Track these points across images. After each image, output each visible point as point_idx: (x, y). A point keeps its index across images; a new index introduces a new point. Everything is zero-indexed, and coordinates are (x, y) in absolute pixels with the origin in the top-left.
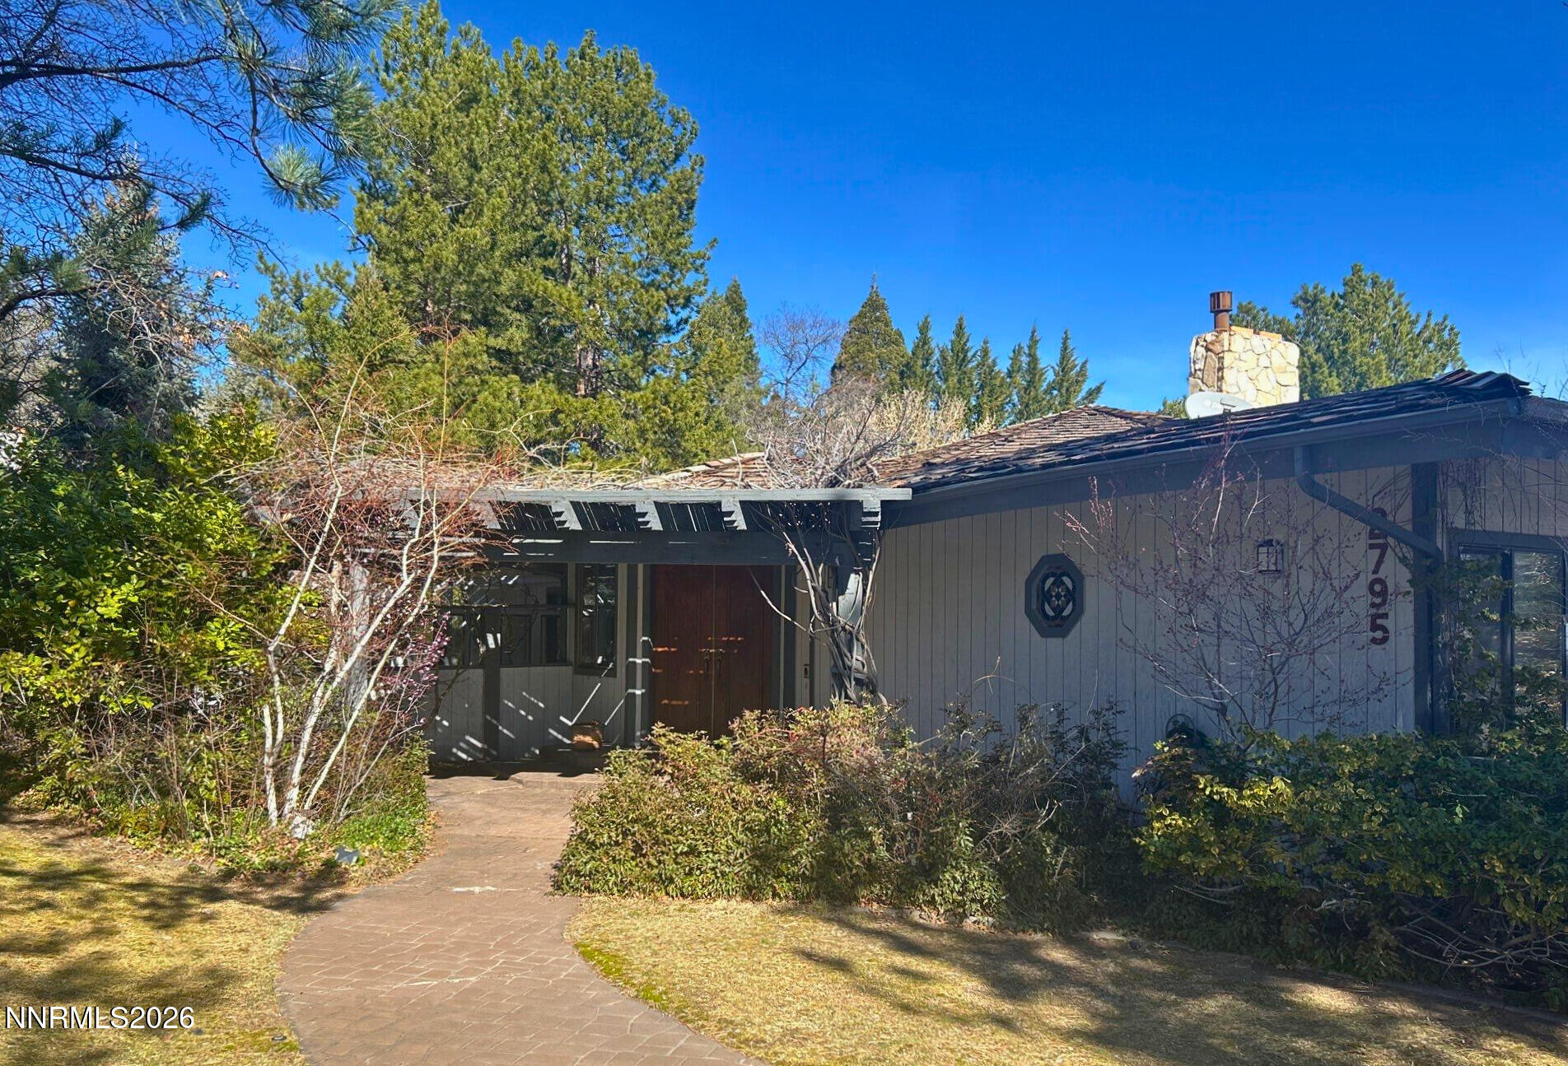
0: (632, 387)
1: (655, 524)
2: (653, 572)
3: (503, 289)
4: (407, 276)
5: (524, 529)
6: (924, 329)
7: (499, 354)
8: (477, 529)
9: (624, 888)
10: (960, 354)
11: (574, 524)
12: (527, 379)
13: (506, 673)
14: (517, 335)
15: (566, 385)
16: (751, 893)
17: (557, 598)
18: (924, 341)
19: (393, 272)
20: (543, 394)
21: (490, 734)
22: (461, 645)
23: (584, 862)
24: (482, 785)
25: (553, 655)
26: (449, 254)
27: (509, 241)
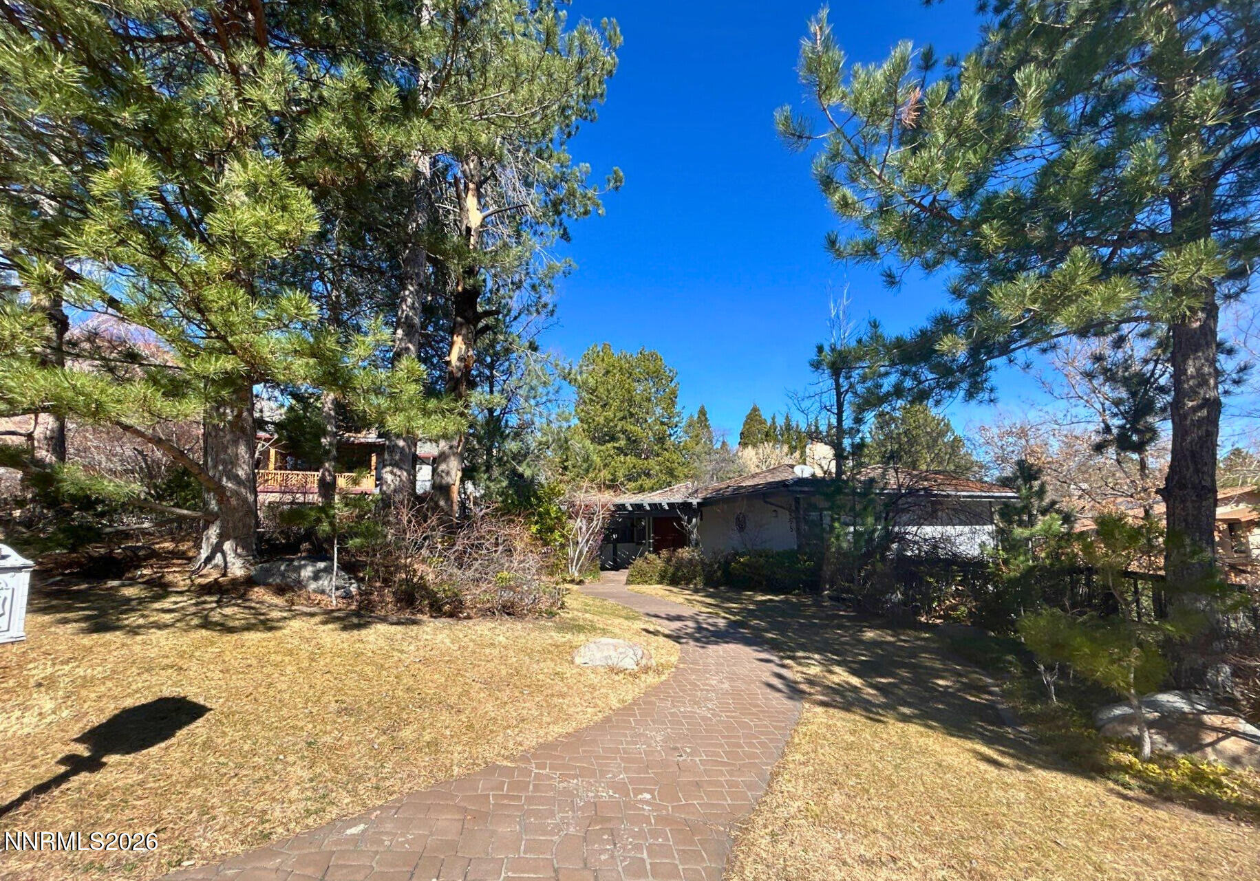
0: (658, 455)
1: (648, 508)
2: (654, 519)
3: (618, 429)
4: (589, 427)
5: (620, 510)
6: (773, 419)
7: (618, 449)
8: (609, 510)
9: (639, 583)
10: (788, 427)
11: (630, 509)
12: (626, 455)
13: (619, 545)
14: (622, 443)
15: (638, 456)
16: (660, 583)
17: (632, 525)
18: (774, 423)
19: (586, 426)
20: (631, 460)
21: (615, 561)
22: (607, 539)
23: (631, 579)
24: (613, 572)
25: (631, 541)
26: (602, 420)
27: (619, 415)
